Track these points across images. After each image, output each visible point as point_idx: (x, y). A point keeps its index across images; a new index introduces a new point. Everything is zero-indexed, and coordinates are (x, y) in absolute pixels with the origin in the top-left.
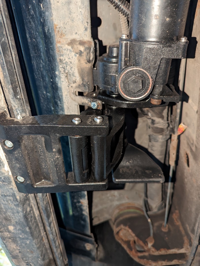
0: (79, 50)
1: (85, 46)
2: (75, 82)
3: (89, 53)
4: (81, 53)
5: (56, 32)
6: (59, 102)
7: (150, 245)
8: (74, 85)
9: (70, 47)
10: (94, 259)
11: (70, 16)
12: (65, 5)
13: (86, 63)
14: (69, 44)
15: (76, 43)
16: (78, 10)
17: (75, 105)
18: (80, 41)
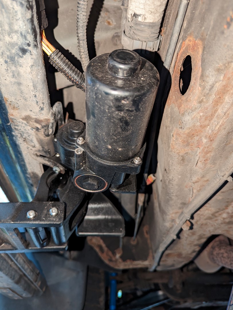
0: (36, 127)
1: (41, 125)
2: (34, 147)
3: (47, 130)
4: (37, 129)
5: (8, 104)
6: (19, 155)
7: (118, 256)
8: (34, 149)
9: (25, 122)
10: (67, 259)
11: (22, 95)
12: (14, 84)
13: (44, 137)
14: (23, 119)
15: (31, 120)
16: (30, 92)
17: (37, 163)
18: (36, 119)
